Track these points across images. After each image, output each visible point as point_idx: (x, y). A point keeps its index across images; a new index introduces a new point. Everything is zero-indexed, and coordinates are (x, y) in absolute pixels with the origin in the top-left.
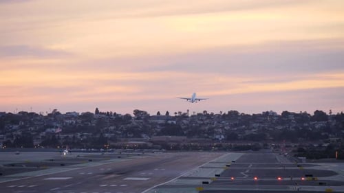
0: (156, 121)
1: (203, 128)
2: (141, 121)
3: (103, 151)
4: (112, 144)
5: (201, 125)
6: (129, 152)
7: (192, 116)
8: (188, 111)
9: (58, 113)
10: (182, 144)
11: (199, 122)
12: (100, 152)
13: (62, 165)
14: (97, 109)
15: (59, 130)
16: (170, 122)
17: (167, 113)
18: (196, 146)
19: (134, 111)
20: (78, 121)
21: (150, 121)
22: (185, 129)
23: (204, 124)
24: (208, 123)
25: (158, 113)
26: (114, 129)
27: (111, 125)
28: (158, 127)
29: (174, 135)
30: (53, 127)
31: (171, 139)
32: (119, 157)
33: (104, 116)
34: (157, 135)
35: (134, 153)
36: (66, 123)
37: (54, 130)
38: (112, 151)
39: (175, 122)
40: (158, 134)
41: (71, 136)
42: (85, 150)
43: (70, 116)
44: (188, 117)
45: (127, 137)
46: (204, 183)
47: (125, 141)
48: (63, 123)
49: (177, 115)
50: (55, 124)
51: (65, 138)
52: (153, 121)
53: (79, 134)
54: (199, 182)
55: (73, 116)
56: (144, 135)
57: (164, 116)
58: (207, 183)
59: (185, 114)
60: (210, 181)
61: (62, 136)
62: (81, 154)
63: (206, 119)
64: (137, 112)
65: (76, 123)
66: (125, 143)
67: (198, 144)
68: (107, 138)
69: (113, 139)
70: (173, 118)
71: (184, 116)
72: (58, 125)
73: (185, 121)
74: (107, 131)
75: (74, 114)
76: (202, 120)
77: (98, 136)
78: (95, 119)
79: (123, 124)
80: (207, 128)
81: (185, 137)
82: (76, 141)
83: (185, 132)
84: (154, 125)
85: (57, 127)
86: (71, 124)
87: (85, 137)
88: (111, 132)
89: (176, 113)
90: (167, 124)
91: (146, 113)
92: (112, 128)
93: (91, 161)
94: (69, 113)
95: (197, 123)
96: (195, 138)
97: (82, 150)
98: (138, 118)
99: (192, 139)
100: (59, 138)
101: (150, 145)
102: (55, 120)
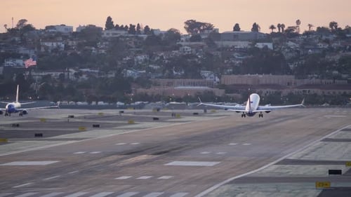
0: (231, 44)
1: (329, 58)
2: (201, 43)
3: (121, 107)
4: (141, 90)
5: (325, 51)
6: (176, 107)
7: (307, 33)
8: (298, 22)
9: (30, 28)
10: (285, 92)
11: (321, 45)
12: (114, 107)
13: (39, 135)
14: (109, 19)
15: (30, 63)
16: (260, 45)
17: (255, 27)
18: (315, 95)
19: (187, 23)
20: (70, 43)
21: (219, 44)
22: (292, 60)
23: (331, 50)
24: (339, 49)
25: (237, 27)
26: (146, 60)
27: (140, 53)
28: (235, 55)
29: (268, 73)
30: (18, 56)
31: (263, 82)
32: (156, 119)
33: (123, 33)
34: (233, 73)
35: (186, 111)
36: (47, 48)
37: (20, 62)
38: (140, 107)
39: (270, 46)
40: (237, 71)
41: (55, 74)
42: (85, 103)
43: (52, 33)
44: (297, 35)
45: (171, 76)
46: (331, 172)
47: (169, 84)
48: (39, 47)
49: (276, 30)
50: (22, 50)
51: (45, 78)
52: (226, 43)
53: (73, 71)
54: (322, 170)
55: (59, 34)
56: (206, 73)
57: (247, 34)
58: (339, 172)
59: (291, 29)
60: (343, 168)
61: (37, 75)
62: (77, 113)
63: (336, 40)
64: (192, 25)
65: (67, 47)
66: (167, 88)
67: (319, 92)
68: (130, 78)
69: (143, 82)
70: (268, 38)
71: (290, 34)
72: (28, 52)
73: (290, 44)
74: (130, 65)
75: (62, 30)
76: (327, 41)
77: (112, 75)
78: (105, 40)
79: (164, 50)
80: (337, 57)
81: (291, 78)
82: (65, 86)
83: (292, 66)
84: (228, 52)
85: (27, 57)
86: (56, 50)
87: (84, 76)
88: (140, 67)
89: (272, 27)
90: (253, 50)
91: (210, 27)
92: (141, 58)
93: (96, 126)
94: (52, 27)
95: (316, 47)
96: (313, 79)
97: (80, 103)
98: (196, 38)
99: (306, 81)
100: (31, 80)
101: (219, 92)
102: (24, 42)
